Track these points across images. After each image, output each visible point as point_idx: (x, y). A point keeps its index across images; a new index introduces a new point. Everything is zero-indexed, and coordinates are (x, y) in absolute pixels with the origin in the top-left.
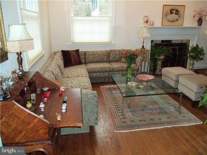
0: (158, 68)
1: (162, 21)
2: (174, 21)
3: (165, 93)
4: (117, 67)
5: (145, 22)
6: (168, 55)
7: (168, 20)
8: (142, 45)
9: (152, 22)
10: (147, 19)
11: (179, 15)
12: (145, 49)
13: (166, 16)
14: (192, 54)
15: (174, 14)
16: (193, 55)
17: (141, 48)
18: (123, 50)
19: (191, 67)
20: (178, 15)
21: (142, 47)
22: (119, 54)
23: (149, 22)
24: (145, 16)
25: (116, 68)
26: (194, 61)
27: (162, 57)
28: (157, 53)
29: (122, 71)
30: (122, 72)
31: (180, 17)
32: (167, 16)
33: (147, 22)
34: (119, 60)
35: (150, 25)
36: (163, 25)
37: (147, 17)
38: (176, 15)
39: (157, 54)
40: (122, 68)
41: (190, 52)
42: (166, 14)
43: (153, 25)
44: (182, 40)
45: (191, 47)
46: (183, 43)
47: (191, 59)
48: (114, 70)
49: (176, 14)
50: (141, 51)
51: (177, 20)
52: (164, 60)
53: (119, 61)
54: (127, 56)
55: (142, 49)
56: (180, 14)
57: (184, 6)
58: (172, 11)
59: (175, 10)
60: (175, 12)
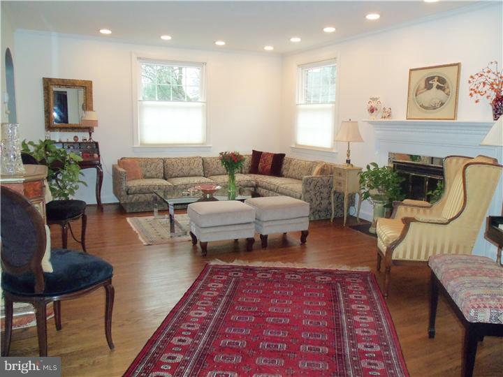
1: (407, 108)
2: (435, 108)
7: (422, 106)
11: (447, 91)
12: (352, 165)
13: (416, 95)
15: (434, 88)
20: (444, 90)
31: (448, 94)
32: (419, 96)
38: (440, 92)
42: (417, 91)
49: (438, 87)
51: (442, 104)
56: (448, 87)
57: (458, 65)
58: (431, 82)
59: (436, 79)
60: (435, 83)
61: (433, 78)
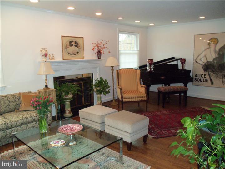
0: (67, 110)
1: (63, 54)
2: (75, 54)
3: (103, 146)
4: (17, 120)
5: (43, 55)
6: (76, 92)
7: (69, 53)
8: (45, 84)
9: (51, 55)
10: (45, 52)
12: (49, 88)
13: (66, 48)
14: (98, 88)
15: (74, 46)
16: (100, 89)
17: (44, 89)
18: (20, 93)
19: (99, 102)
20: (78, 47)
21: (45, 87)
22: (15, 100)
23: (48, 55)
24: (42, 49)
25: (16, 123)
26: (100, 95)
27: (70, 96)
28: (64, 91)
29: (26, 123)
30: (25, 125)
31: (80, 49)
32: (67, 49)
33: (46, 55)
34: (15, 108)
35: (50, 59)
36: (64, 59)
37: (45, 49)
38: (76, 48)
39: (64, 93)
40: (26, 120)
41: (95, 86)
42: (66, 46)
43: (53, 59)
44: (83, 75)
45: (95, 81)
46: (84, 78)
47: (98, 93)
48: (14, 126)
49: (75, 46)
50: (46, 92)
51: (78, 53)
52: (73, 99)
53: (16, 110)
54: (39, 105)
55: (46, 89)
56: (79, 46)
57: (82, 38)
58: (72, 43)
59: (74, 42)
60: (74, 44)
61: (73, 41)
